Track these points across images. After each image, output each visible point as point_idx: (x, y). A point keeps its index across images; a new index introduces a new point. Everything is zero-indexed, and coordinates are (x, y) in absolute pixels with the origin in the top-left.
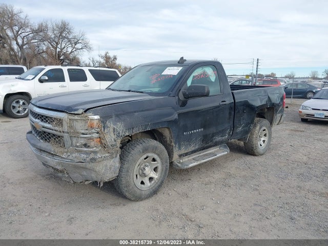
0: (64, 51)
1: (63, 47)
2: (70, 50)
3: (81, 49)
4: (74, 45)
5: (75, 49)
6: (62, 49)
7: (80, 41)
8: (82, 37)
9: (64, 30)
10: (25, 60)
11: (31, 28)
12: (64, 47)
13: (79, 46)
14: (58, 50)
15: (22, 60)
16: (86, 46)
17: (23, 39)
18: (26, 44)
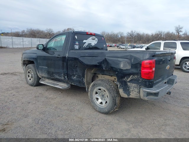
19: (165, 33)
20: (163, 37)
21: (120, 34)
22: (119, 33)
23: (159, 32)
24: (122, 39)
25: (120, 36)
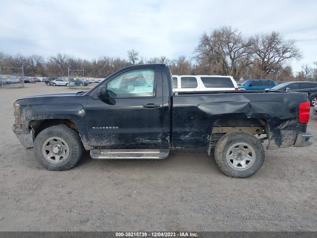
0: (271, 61)
1: (270, 57)
2: (277, 59)
3: (290, 57)
4: (282, 54)
5: (282, 58)
6: (269, 59)
7: (289, 50)
8: (291, 46)
9: (273, 41)
10: (235, 71)
11: (242, 44)
12: (272, 57)
13: (287, 54)
14: (266, 60)
15: (232, 71)
16: (295, 54)
17: (235, 53)
18: (238, 57)
19: (114, 60)
20: (111, 66)
21: (35, 59)
22: (34, 56)
23: (105, 58)
24: (40, 68)
25: (35, 63)
